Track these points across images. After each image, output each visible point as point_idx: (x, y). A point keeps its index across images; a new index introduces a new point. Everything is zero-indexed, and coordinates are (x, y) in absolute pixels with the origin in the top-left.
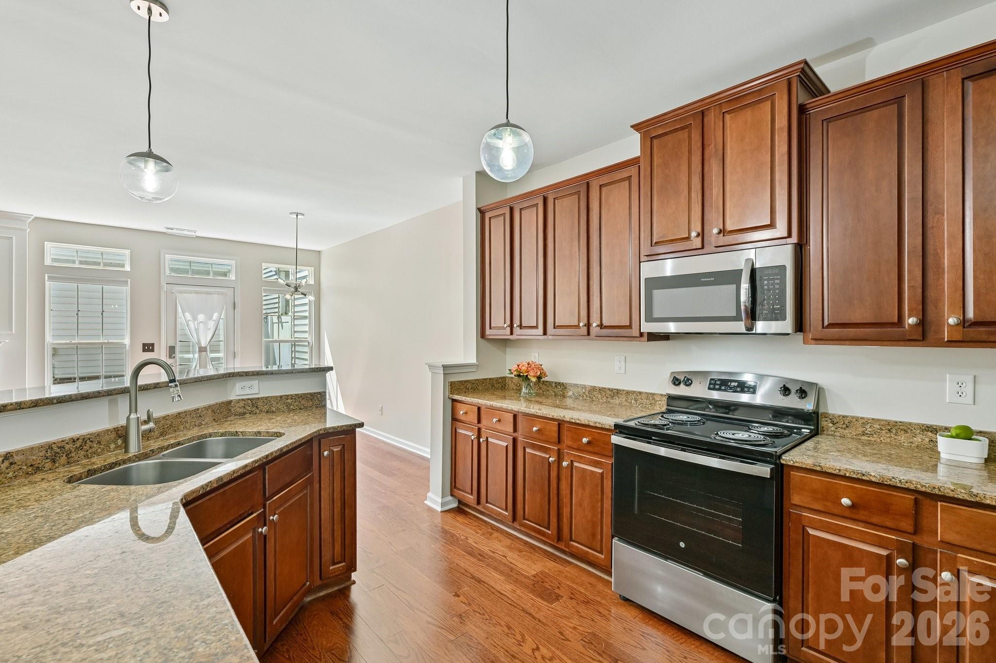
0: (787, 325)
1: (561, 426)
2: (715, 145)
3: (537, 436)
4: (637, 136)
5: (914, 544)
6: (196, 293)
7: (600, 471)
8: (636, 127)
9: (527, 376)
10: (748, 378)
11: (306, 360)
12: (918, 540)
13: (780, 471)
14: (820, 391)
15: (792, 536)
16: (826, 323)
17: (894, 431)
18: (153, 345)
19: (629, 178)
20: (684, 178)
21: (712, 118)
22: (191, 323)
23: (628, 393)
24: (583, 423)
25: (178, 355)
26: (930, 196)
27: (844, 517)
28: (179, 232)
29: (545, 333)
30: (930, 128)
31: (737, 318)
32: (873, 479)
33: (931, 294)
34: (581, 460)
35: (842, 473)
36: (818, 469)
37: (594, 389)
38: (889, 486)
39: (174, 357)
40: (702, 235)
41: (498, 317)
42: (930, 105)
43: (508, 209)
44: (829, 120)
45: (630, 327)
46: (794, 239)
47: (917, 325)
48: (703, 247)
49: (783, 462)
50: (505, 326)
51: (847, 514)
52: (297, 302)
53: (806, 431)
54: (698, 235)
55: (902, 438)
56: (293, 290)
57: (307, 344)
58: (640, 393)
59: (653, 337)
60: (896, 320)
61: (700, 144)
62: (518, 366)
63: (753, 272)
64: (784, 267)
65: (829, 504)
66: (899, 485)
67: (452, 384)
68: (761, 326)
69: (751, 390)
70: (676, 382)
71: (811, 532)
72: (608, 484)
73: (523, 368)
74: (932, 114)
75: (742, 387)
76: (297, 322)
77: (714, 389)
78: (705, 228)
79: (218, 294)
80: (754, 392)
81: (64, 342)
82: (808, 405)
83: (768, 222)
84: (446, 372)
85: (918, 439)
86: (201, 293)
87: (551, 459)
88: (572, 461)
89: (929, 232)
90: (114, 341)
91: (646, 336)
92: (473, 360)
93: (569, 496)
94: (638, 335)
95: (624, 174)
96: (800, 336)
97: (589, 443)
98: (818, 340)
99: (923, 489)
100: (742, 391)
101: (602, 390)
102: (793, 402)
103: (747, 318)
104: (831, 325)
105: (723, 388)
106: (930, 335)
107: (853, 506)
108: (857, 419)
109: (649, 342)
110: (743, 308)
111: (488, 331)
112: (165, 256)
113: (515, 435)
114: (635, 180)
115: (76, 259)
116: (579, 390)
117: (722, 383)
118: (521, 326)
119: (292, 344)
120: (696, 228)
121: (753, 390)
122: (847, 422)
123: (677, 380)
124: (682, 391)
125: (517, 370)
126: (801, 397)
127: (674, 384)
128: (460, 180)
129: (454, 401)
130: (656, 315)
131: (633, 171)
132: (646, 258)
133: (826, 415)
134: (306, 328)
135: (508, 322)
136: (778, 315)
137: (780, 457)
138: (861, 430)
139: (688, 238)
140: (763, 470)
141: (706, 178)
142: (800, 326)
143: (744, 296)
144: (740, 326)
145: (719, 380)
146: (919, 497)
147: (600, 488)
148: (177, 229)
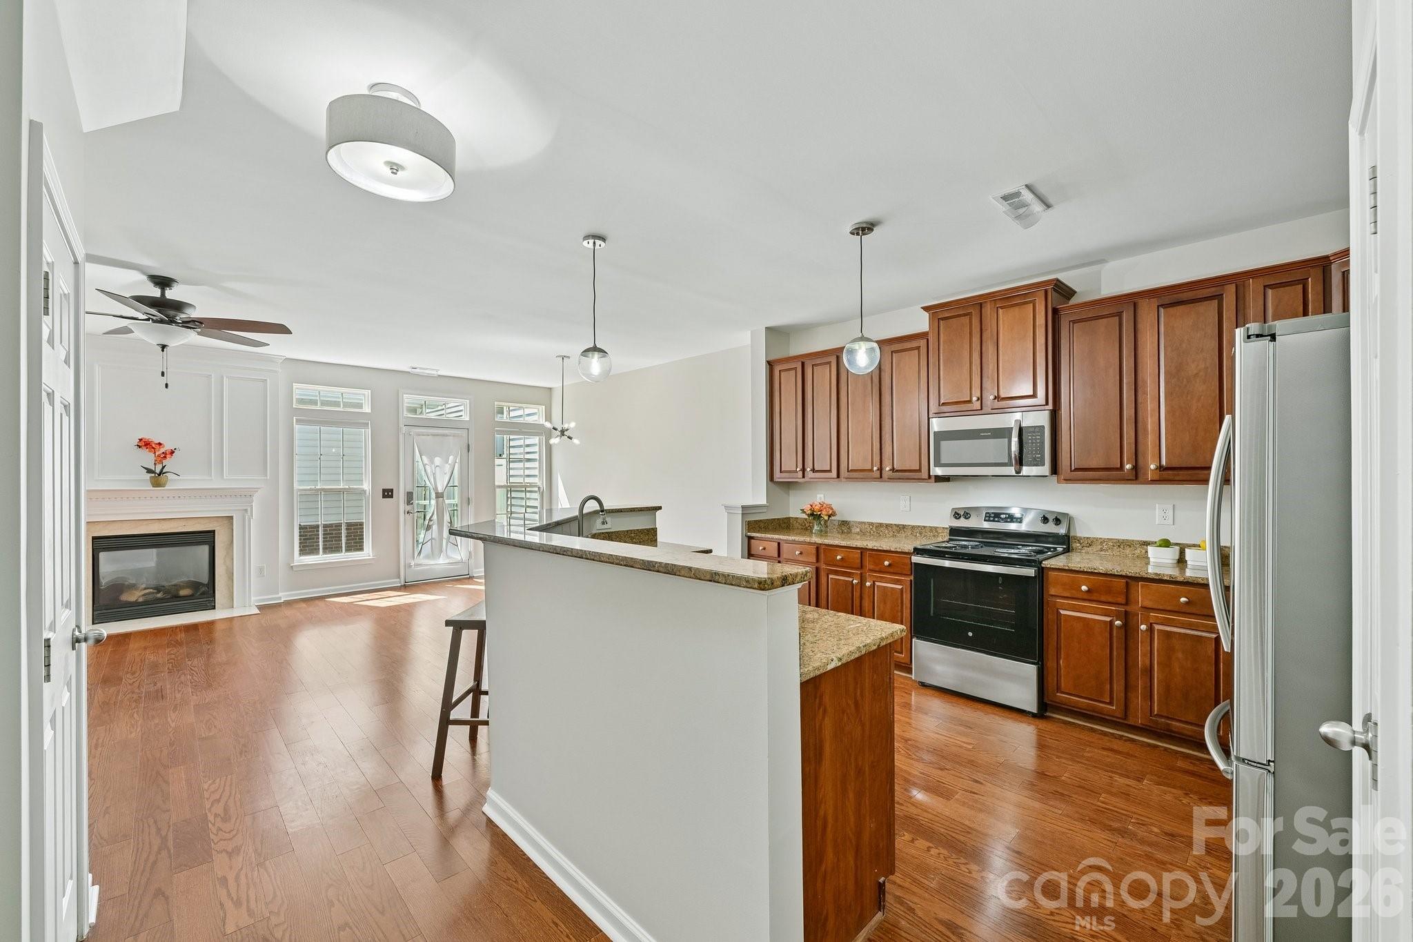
0: (1045, 469)
1: (863, 554)
2: (991, 331)
3: (840, 564)
4: (926, 315)
5: (1126, 611)
6: (434, 435)
7: (900, 587)
8: (926, 309)
9: (820, 514)
10: (1016, 512)
11: (536, 507)
12: (1128, 608)
13: (1042, 571)
14: (1070, 519)
15: (1050, 617)
16: (1073, 468)
17: (1122, 547)
18: (392, 490)
19: (918, 348)
20: (966, 354)
21: (988, 309)
22: (428, 468)
23: (913, 527)
24: (885, 549)
25: (415, 502)
26: (1140, 383)
27: (1084, 600)
28: (422, 371)
29: (838, 476)
30: (1139, 336)
31: (1009, 464)
32: (1101, 571)
33: (1141, 448)
34: (882, 579)
35: (1081, 570)
36: (1067, 568)
37: (881, 525)
38: (1111, 575)
39: (412, 504)
40: (981, 399)
41: (789, 461)
42: (1139, 320)
43: (800, 364)
44: (1074, 322)
45: (920, 470)
46: (1050, 407)
47: (1132, 469)
48: (981, 409)
49: (1044, 566)
50: (798, 469)
51: (1085, 597)
52: (512, 444)
53: (1060, 550)
54: (978, 399)
55: (1128, 551)
56: (559, 434)
57: (537, 489)
58: (925, 527)
59: (939, 479)
60: (1119, 466)
61: (979, 330)
62: (811, 506)
63: (1021, 430)
64: (1043, 427)
65: (1074, 591)
66: (1116, 573)
67: (749, 523)
68: (1026, 470)
69: (1019, 520)
70: (957, 515)
71: (1062, 612)
72: (907, 597)
73: (817, 507)
74: (1140, 326)
75: (1011, 518)
76: (512, 465)
77: (989, 521)
78: (983, 395)
79: (454, 436)
80: (1021, 522)
81: (309, 487)
82: (1062, 530)
83: (1031, 393)
84: (745, 512)
85: (1138, 552)
86: (437, 435)
87: (855, 581)
88: (874, 582)
89: (1140, 406)
90: (355, 487)
91: (933, 479)
92: (764, 502)
93: (872, 610)
94: (927, 477)
95: (914, 344)
96: (1055, 478)
97: (890, 565)
98: (1067, 480)
99: (1130, 575)
100: (1012, 521)
101: (887, 526)
102: (1050, 528)
103: (1016, 464)
104: (1076, 470)
105: (996, 519)
106: (1140, 475)
107: (1089, 591)
108: (1097, 539)
109: (937, 484)
110: (1013, 456)
111: (777, 474)
112: (403, 396)
113: (817, 565)
114: (923, 350)
115: (318, 398)
116: (867, 526)
117: (995, 516)
118: (813, 470)
119: (507, 491)
120: (976, 393)
121: (1020, 520)
122: (1090, 542)
123: (958, 514)
124: (962, 523)
125: (811, 509)
126: (1057, 524)
127: (956, 518)
128: (749, 333)
129: (750, 538)
130: (943, 461)
131: (922, 343)
132: (935, 415)
133: (1075, 538)
134: (536, 472)
135: (800, 466)
136: (1039, 462)
137: (1041, 562)
138: (1100, 547)
139: (970, 402)
140: (1030, 572)
141: (983, 355)
142: (1055, 470)
143: (1014, 447)
144: (1011, 470)
145: (993, 513)
146: (1128, 580)
147: (900, 601)
148: (421, 368)
